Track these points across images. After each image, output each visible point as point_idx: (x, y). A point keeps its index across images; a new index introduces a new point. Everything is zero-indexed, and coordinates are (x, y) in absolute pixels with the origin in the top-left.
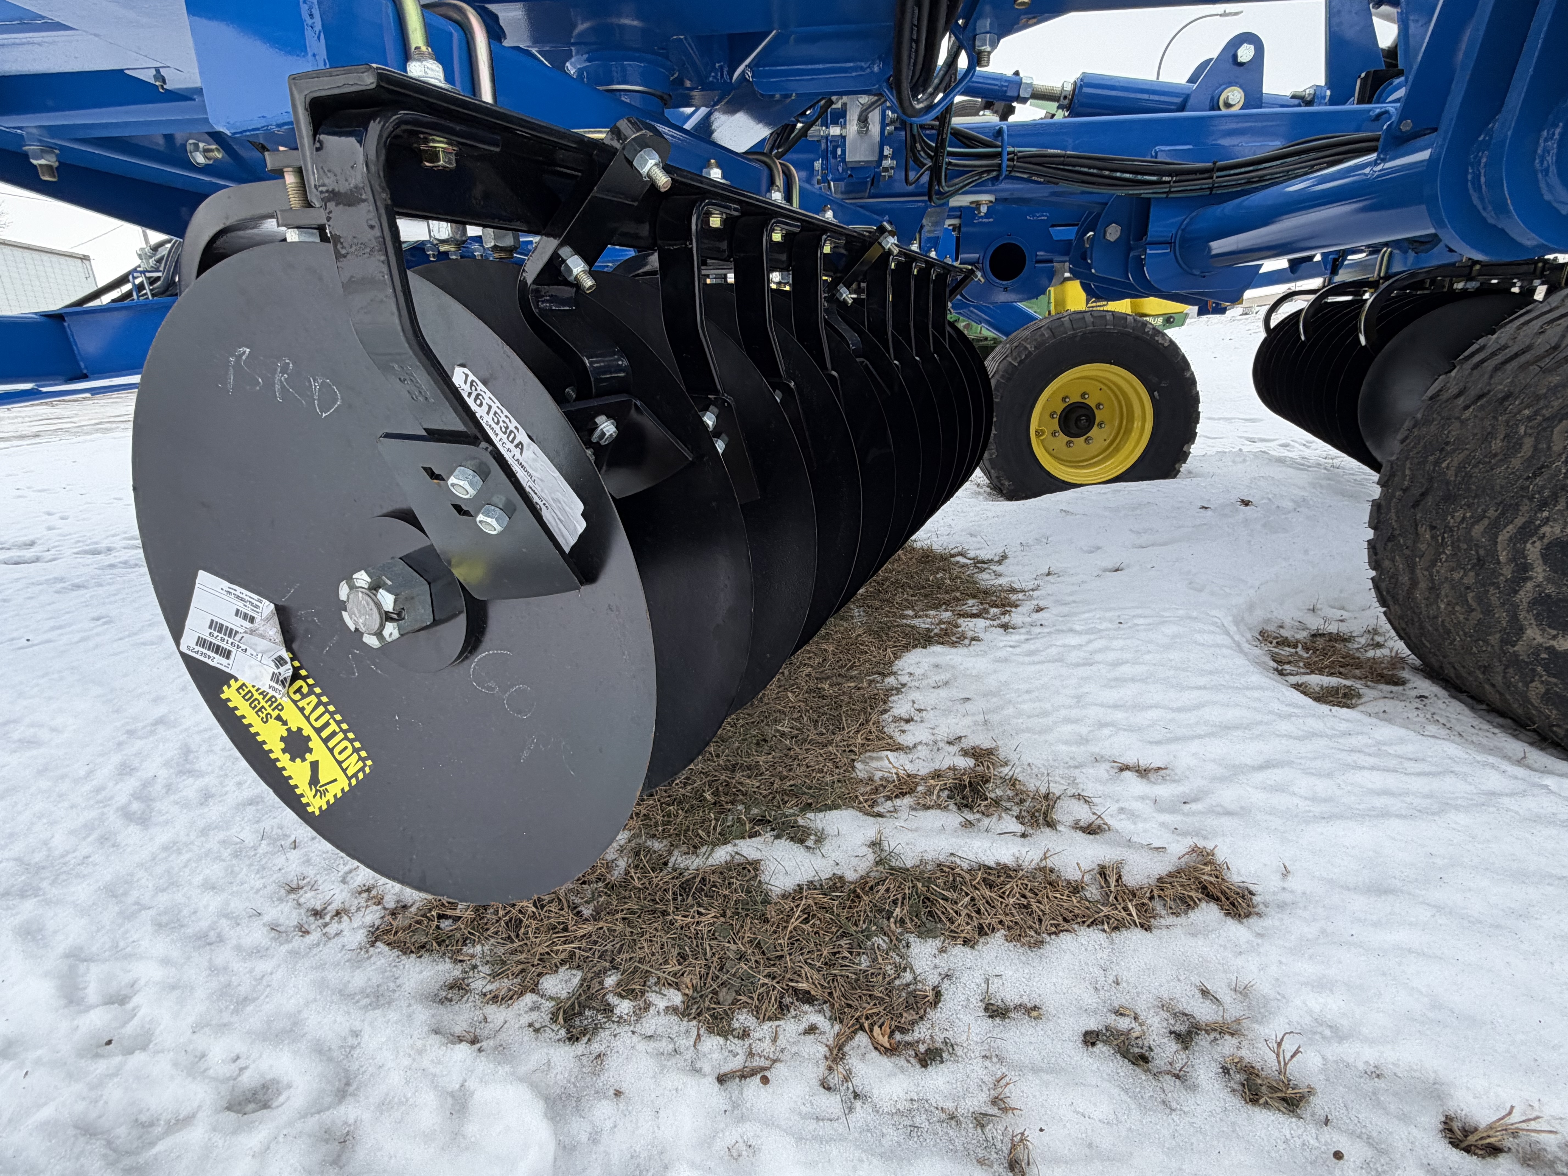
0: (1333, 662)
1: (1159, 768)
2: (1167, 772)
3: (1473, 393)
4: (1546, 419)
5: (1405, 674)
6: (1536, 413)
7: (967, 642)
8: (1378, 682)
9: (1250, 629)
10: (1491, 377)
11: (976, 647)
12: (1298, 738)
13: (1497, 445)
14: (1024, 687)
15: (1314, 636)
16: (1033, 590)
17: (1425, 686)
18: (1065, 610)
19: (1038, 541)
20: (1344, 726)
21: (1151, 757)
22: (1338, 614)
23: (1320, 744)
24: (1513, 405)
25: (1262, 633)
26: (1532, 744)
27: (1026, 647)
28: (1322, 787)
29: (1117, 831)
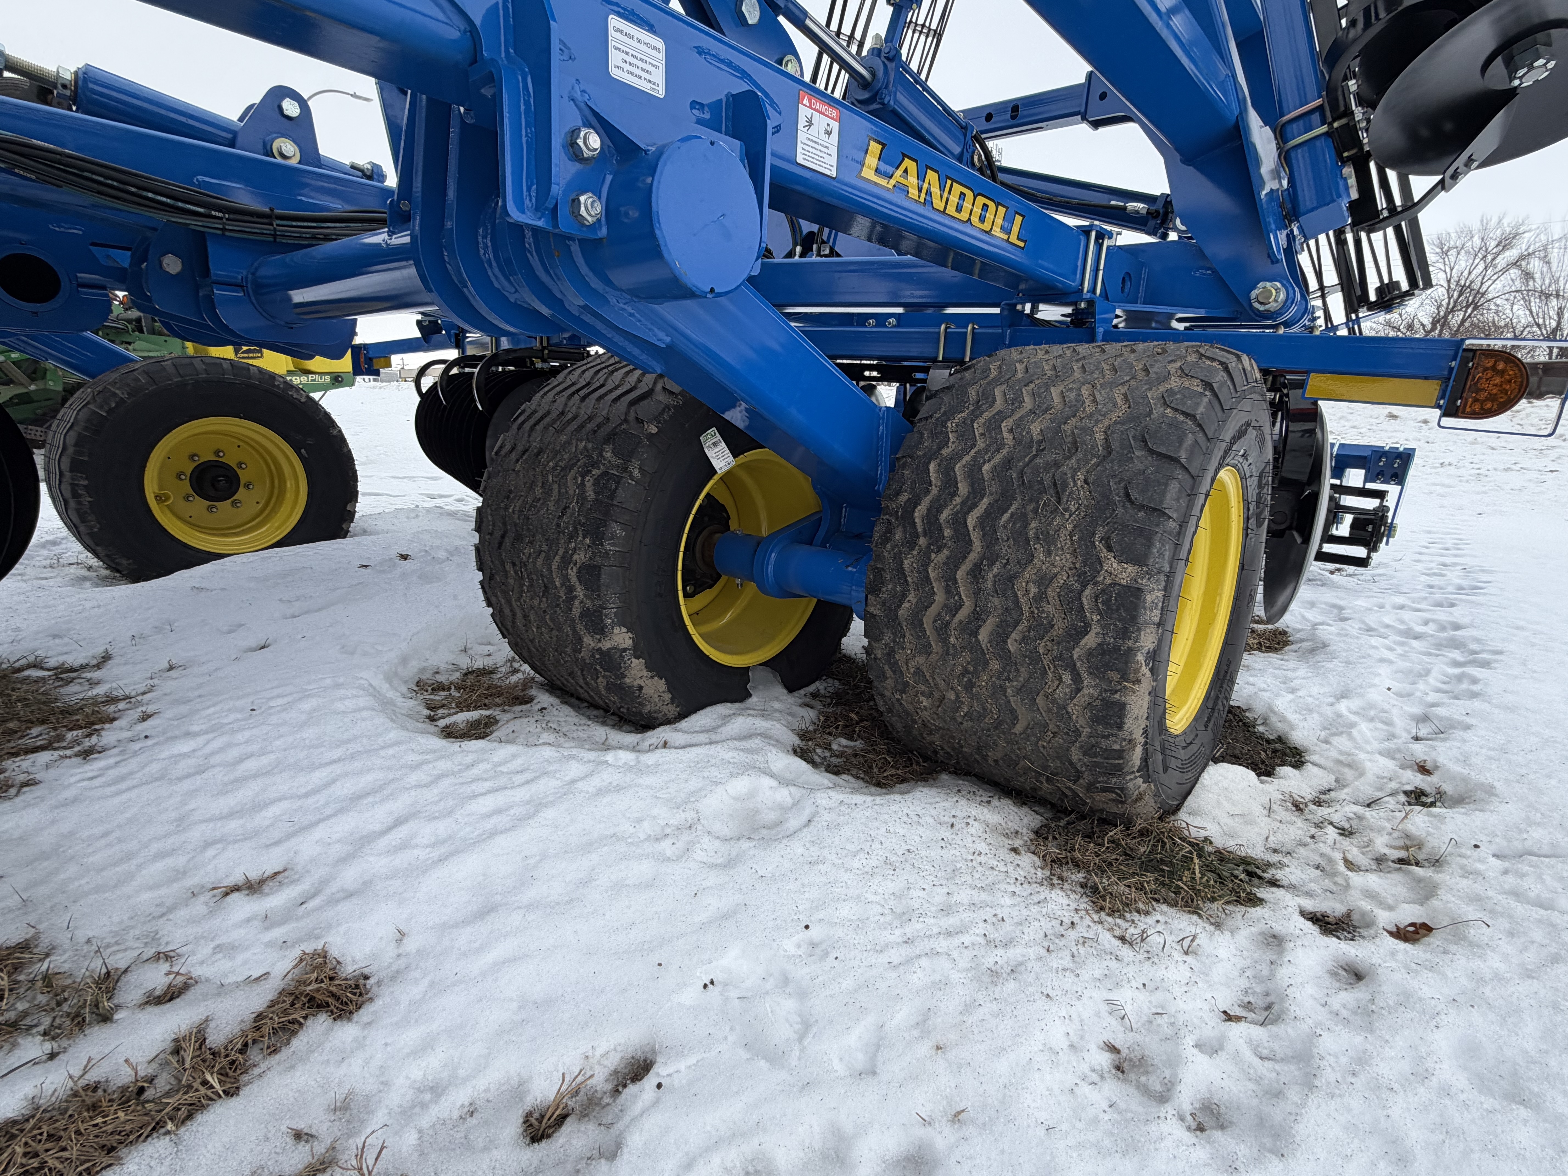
0: (479, 696)
1: (276, 874)
2: (286, 874)
3: (520, 448)
4: (563, 469)
5: (533, 692)
6: (556, 465)
7: (13, 791)
8: (514, 704)
9: (406, 682)
10: (529, 436)
11: (29, 794)
12: (427, 786)
13: (538, 491)
14: (98, 830)
15: (466, 674)
16: (144, 693)
17: (544, 699)
18: (184, 709)
19: (158, 629)
20: (469, 759)
21: (269, 864)
22: (486, 649)
23: (445, 784)
24: (544, 458)
25: (418, 684)
26: (613, 726)
27: (113, 773)
28: (442, 828)
29: (207, 980)
